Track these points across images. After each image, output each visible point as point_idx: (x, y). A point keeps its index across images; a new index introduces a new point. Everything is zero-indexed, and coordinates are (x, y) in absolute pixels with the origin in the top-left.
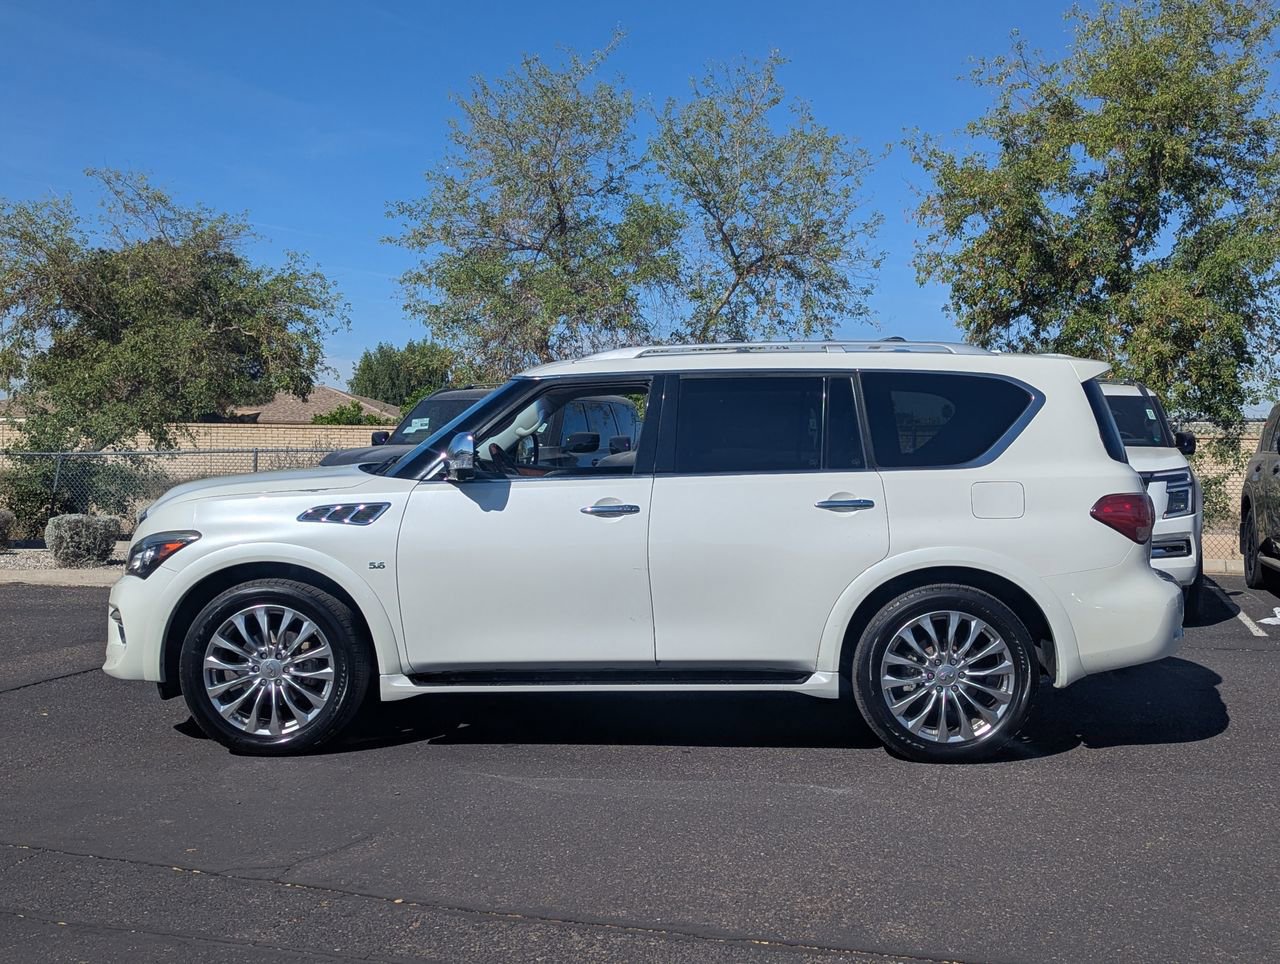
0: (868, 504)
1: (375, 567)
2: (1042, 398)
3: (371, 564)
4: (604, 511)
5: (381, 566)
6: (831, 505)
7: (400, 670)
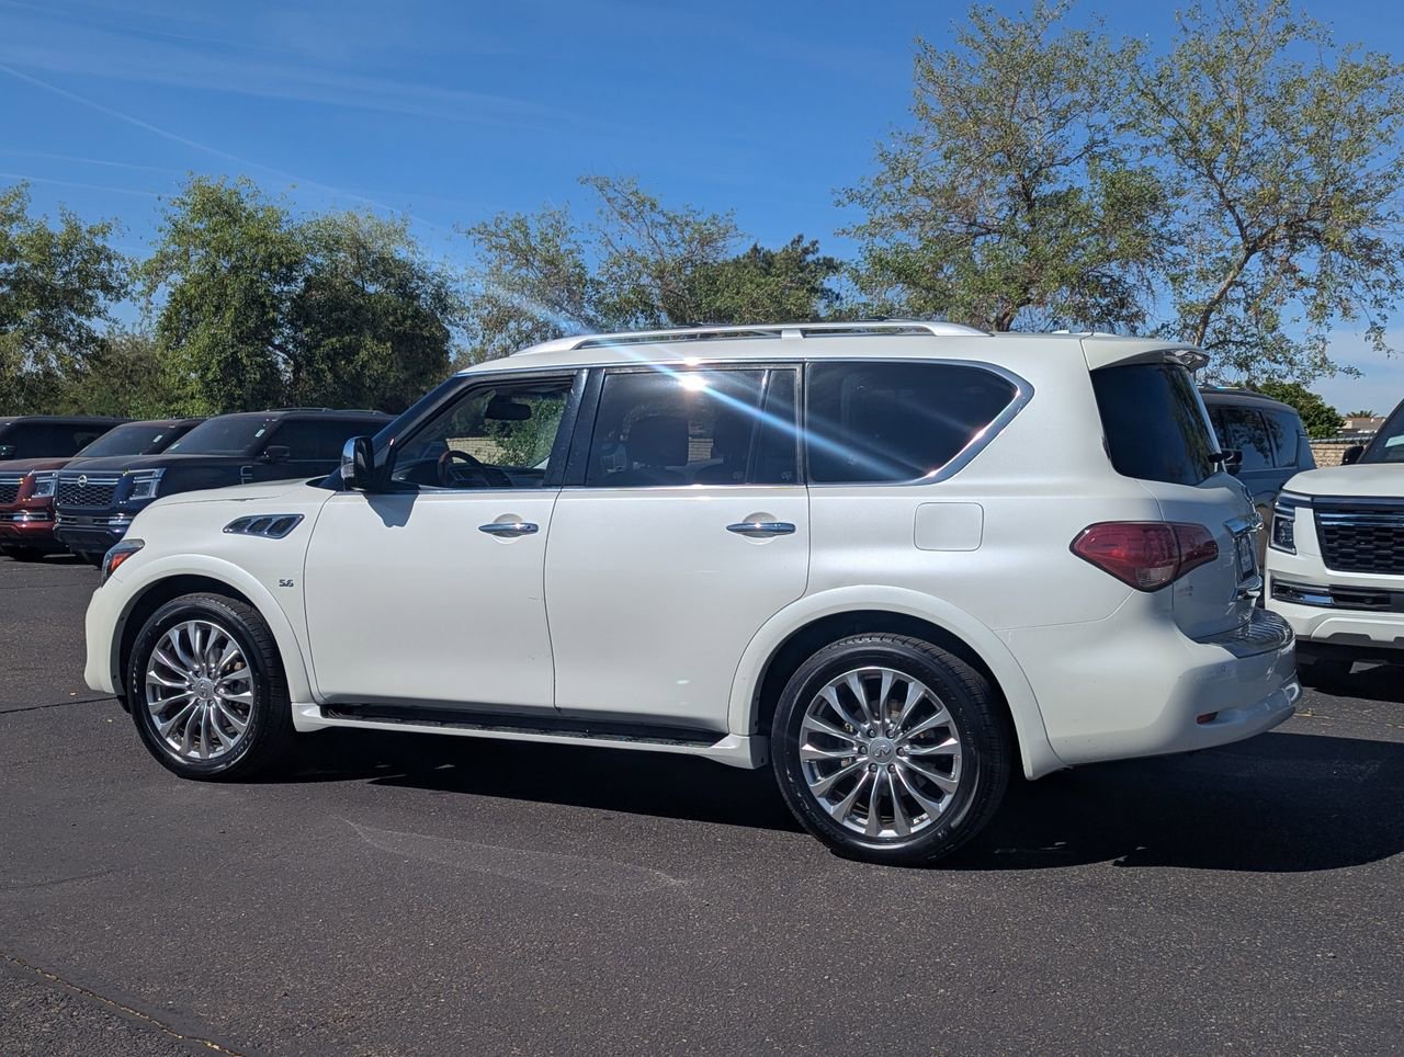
0: (788, 529)
1: (284, 585)
2: (1030, 390)
3: (281, 581)
4: (498, 530)
5: (290, 584)
6: (744, 529)
7: (312, 699)
